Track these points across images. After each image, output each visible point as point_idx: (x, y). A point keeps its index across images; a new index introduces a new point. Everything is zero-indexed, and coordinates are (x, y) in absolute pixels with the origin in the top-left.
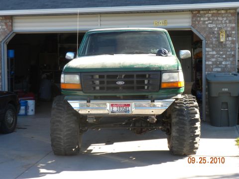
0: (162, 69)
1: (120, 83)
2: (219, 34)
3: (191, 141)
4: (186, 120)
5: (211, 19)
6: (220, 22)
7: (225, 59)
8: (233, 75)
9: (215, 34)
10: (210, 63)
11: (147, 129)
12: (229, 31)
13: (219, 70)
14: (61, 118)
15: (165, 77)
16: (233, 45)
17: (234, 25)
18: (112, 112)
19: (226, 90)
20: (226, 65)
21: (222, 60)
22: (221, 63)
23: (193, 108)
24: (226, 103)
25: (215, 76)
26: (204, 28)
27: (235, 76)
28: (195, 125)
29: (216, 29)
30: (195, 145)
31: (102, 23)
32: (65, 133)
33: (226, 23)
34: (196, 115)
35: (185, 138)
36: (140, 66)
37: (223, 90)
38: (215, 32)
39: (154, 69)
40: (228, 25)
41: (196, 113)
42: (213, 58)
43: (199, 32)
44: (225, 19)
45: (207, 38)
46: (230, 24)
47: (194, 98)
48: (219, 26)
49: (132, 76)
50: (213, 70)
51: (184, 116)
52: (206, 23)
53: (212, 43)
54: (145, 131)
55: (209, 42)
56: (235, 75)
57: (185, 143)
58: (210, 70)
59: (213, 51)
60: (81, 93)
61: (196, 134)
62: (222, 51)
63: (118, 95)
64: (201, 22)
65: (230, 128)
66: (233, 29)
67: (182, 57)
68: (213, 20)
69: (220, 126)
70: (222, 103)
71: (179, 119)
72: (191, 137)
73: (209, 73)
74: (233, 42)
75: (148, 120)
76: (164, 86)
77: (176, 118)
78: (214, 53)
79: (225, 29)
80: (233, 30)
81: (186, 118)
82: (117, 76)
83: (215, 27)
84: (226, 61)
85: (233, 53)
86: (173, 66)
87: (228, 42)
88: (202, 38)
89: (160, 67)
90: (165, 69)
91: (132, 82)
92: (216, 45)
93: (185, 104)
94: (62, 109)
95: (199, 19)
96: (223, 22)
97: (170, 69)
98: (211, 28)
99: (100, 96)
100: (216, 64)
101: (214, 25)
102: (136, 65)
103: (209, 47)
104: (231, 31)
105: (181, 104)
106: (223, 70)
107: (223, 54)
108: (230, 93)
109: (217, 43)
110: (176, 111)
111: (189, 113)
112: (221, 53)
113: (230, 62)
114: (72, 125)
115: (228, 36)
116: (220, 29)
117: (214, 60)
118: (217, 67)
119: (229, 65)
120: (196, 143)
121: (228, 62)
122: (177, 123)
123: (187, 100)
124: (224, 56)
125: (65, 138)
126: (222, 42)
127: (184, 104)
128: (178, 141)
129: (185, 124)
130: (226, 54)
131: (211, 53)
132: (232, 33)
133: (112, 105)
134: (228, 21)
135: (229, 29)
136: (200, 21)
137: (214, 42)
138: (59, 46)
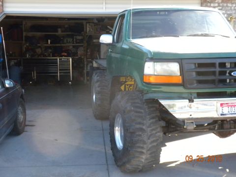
5: (221, 5)
6: (229, 8)
14: (143, 124)
18: (222, 115)
29: (226, 16)
31: (107, 6)
32: (150, 146)
44: (234, 5)
60: (181, 89)
68: (223, 6)
94: (142, 111)
95: (209, 4)
96: (233, 8)
101: (224, 12)
114: (159, 134)
116: (229, 15)
125: (149, 152)
133: (222, 105)
136: (210, 6)
138: (24, 34)
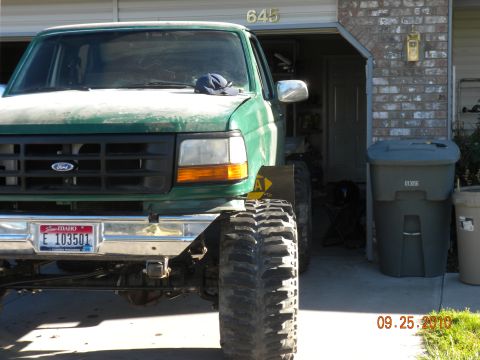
0: (180, 129)
1: (61, 167)
2: (404, 42)
3: (269, 330)
4: (255, 273)
6: (408, 12)
7: (421, 106)
8: (434, 147)
9: (396, 42)
10: (384, 115)
11: (162, 293)
12: (432, 35)
13: (406, 132)
15: (189, 151)
16: (439, 72)
17: (442, 20)
18: (42, 248)
19: (415, 183)
20: (423, 121)
21: (413, 108)
22: (410, 116)
23: (277, 238)
24: (417, 218)
25: (388, 150)
26: (369, 28)
27: (440, 149)
28: (281, 286)
29: (399, 30)
30: (283, 342)
33: (423, 15)
34: (285, 259)
35: (253, 323)
36: (120, 121)
37: (407, 183)
38: (397, 38)
39: (157, 130)
40: (428, 18)
41: (286, 253)
42: (392, 102)
43: (355, 37)
44: (421, 4)
45: (377, 52)
46: (434, 18)
47: (286, 209)
48: (407, 22)
49: (95, 148)
50: (392, 134)
51: (249, 260)
52: (375, 14)
53: (388, 66)
54: (156, 298)
55: (380, 62)
56: (438, 145)
57: (254, 336)
58: (384, 133)
59: (390, 85)
61: (281, 312)
62: (412, 86)
63: (60, 200)
64: (361, 13)
65: (425, 281)
66: (441, 29)
67: (284, 98)
68: (391, 8)
69: (402, 276)
70: (406, 217)
71: (236, 268)
72: (269, 318)
73: (381, 139)
74: (441, 63)
75: (145, 271)
76: (185, 176)
77: (228, 265)
78: (394, 90)
79: (421, 29)
80: (442, 33)
81: (256, 268)
82: (59, 147)
83: (397, 26)
84: (423, 110)
85: (440, 90)
86: (215, 121)
87: (427, 63)
88: (365, 54)
89: (175, 124)
90: (189, 129)
91: (96, 165)
92: (398, 71)
93: (256, 228)
95: (355, 4)
96: (417, 11)
97: (204, 128)
98: (385, 28)
99: (20, 203)
100: (398, 117)
101: (394, 21)
102: (109, 118)
103: (380, 75)
104: (436, 34)
105: (245, 228)
106: (416, 134)
107: (415, 94)
108: (424, 193)
109: (401, 64)
110: (229, 245)
111: (264, 253)
112: (411, 90)
113: (432, 113)
115: (426, 47)
116: (408, 29)
117: (392, 107)
118: (401, 125)
119: (430, 122)
120: (285, 336)
121: (427, 114)
122: (229, 280)
123: (264, 214)
124: (418, 99)
126: (413, 62)
127: (253, 226)
128: (233, 330)
129: (252, 285)
130: (422, 93)
131: (385, 90)
132: (438, 41)
133: (43, 228)
134: (427, 10)
135: (430, 29)
136: (359, 9)
137: (392, 63)
